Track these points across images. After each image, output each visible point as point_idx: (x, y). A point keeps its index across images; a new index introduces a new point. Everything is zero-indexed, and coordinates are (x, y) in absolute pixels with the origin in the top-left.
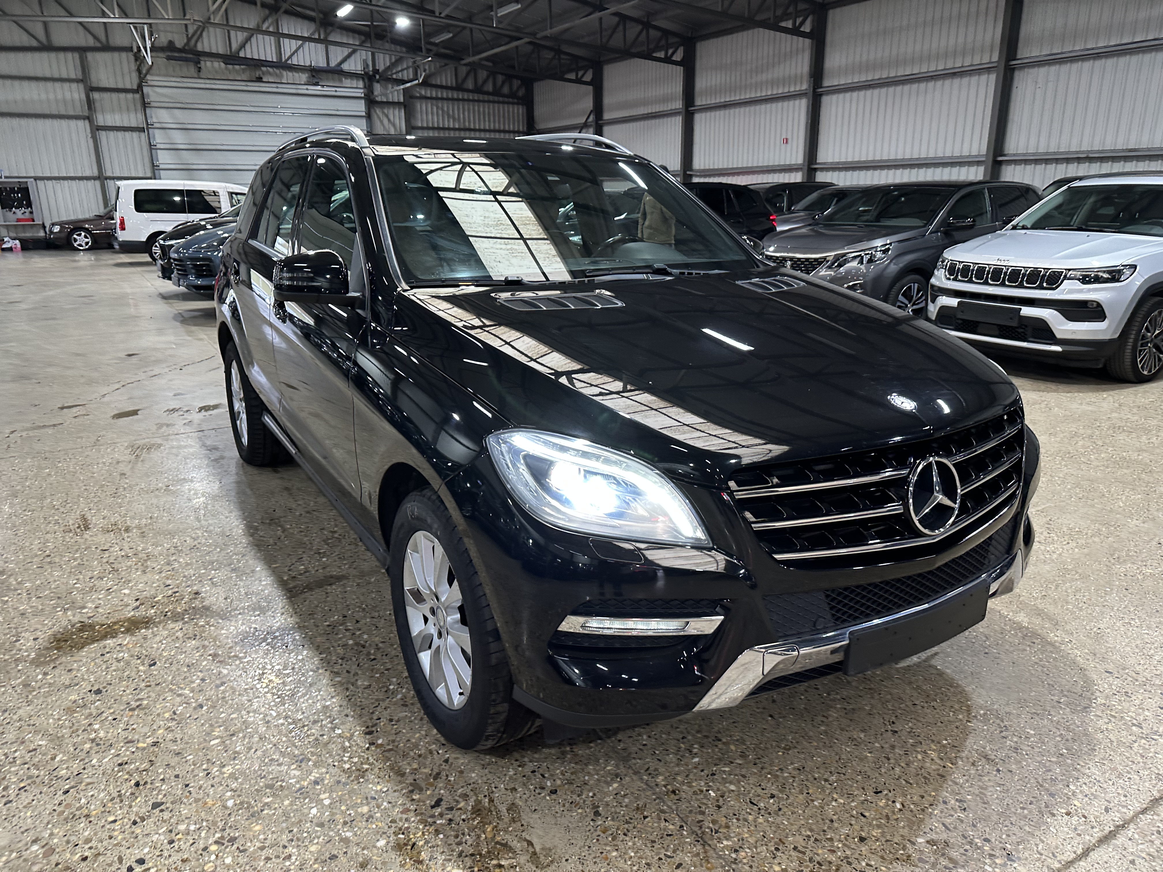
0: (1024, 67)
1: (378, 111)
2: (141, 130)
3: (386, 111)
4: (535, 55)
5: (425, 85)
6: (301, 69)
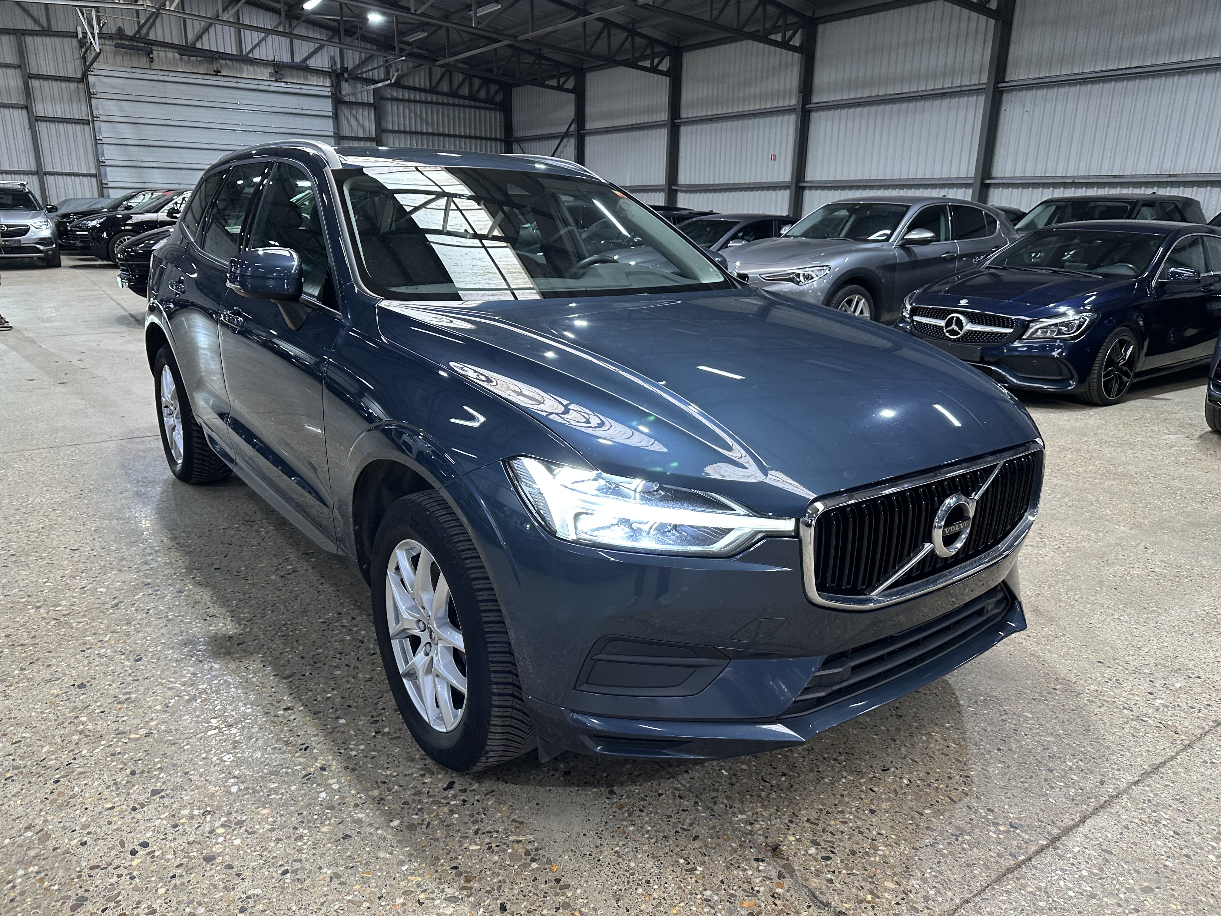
0: (1012, 90)
1: (345, 112)
2: (86, 122)
3: (354, 112)
4: (514, 59)
5: (397, 86)
6: (263, 64)
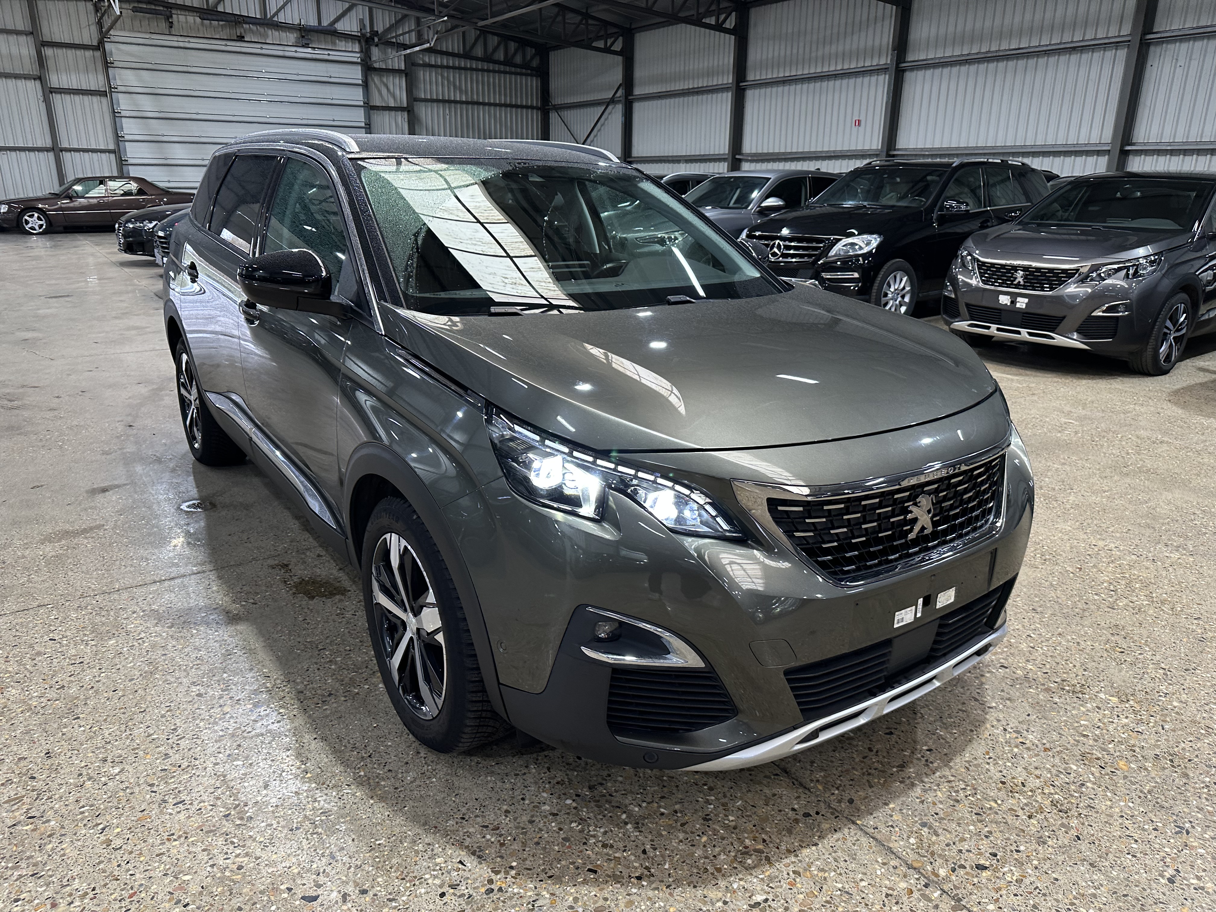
0: (1163, 43)
1: (376, 79)
2: (102, 94)
3: (385, 79)
4: (560, 18)
5: (429, 50)
6: (289, 28)
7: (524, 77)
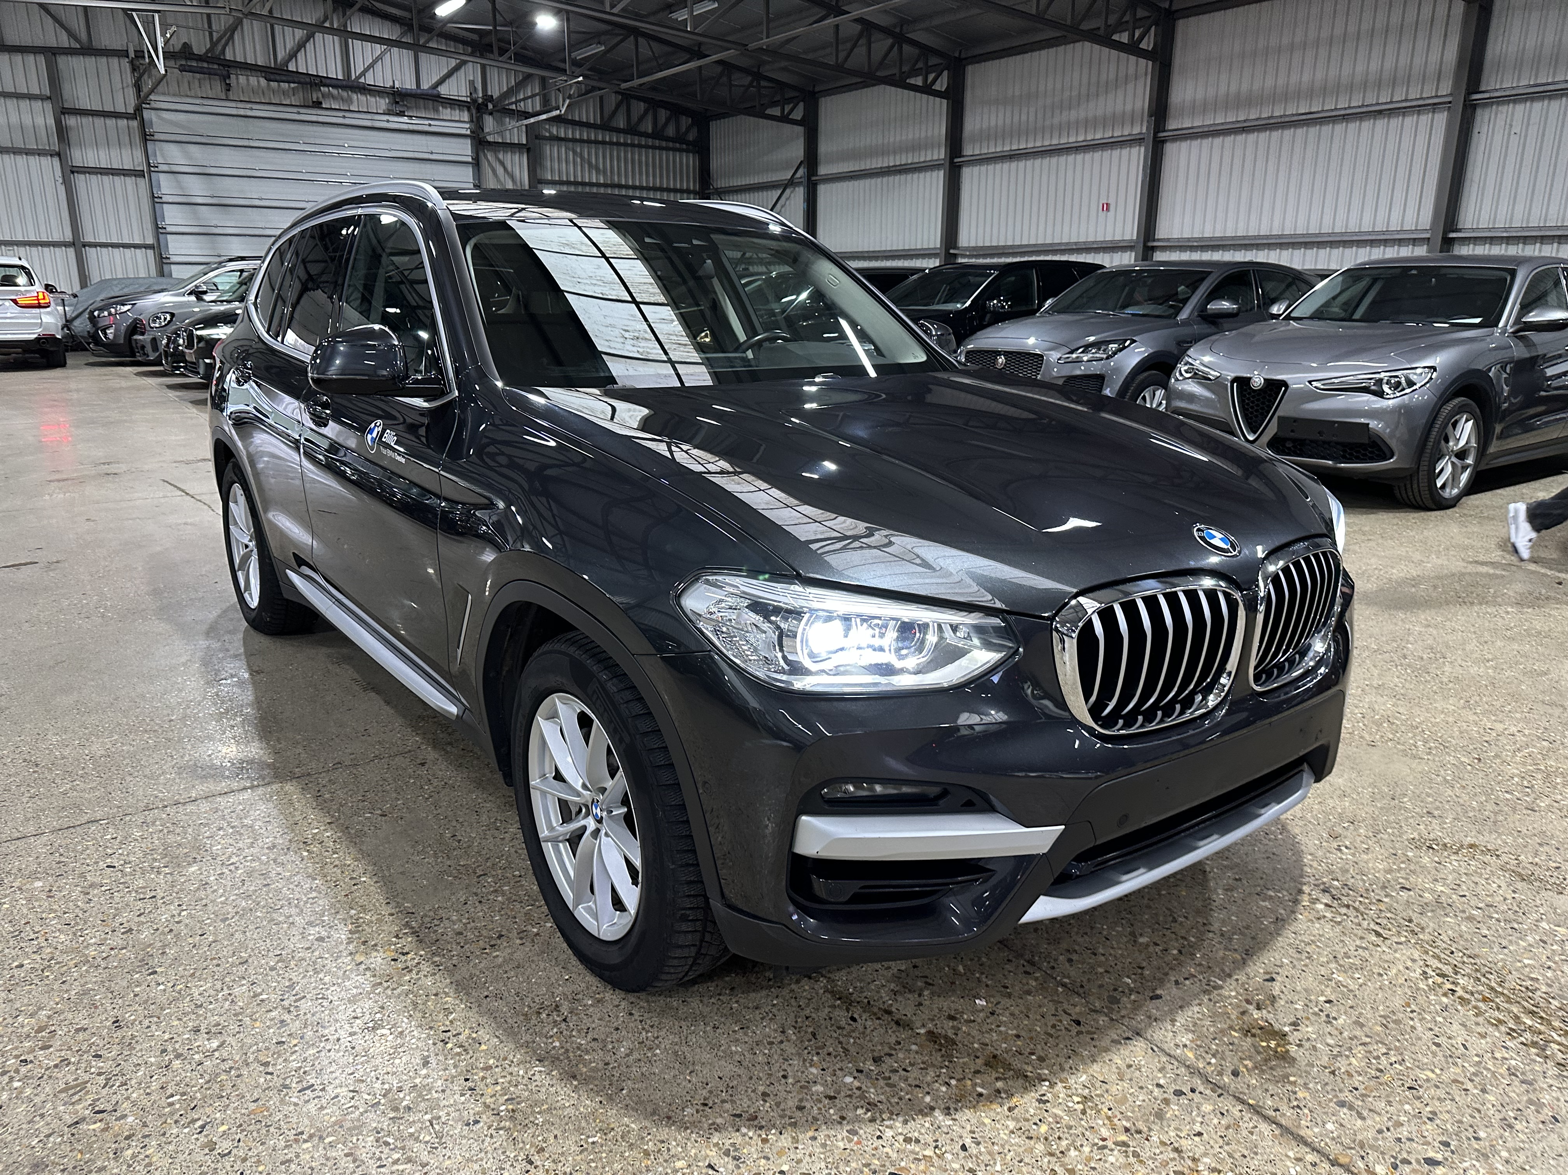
0: (1492, 104)
1: (489, 157)
2: (139, 174)
3: (501, 156)
4: (724, 79)
5: (558, 120)
6: (379, 92)
7: (678, 154)
